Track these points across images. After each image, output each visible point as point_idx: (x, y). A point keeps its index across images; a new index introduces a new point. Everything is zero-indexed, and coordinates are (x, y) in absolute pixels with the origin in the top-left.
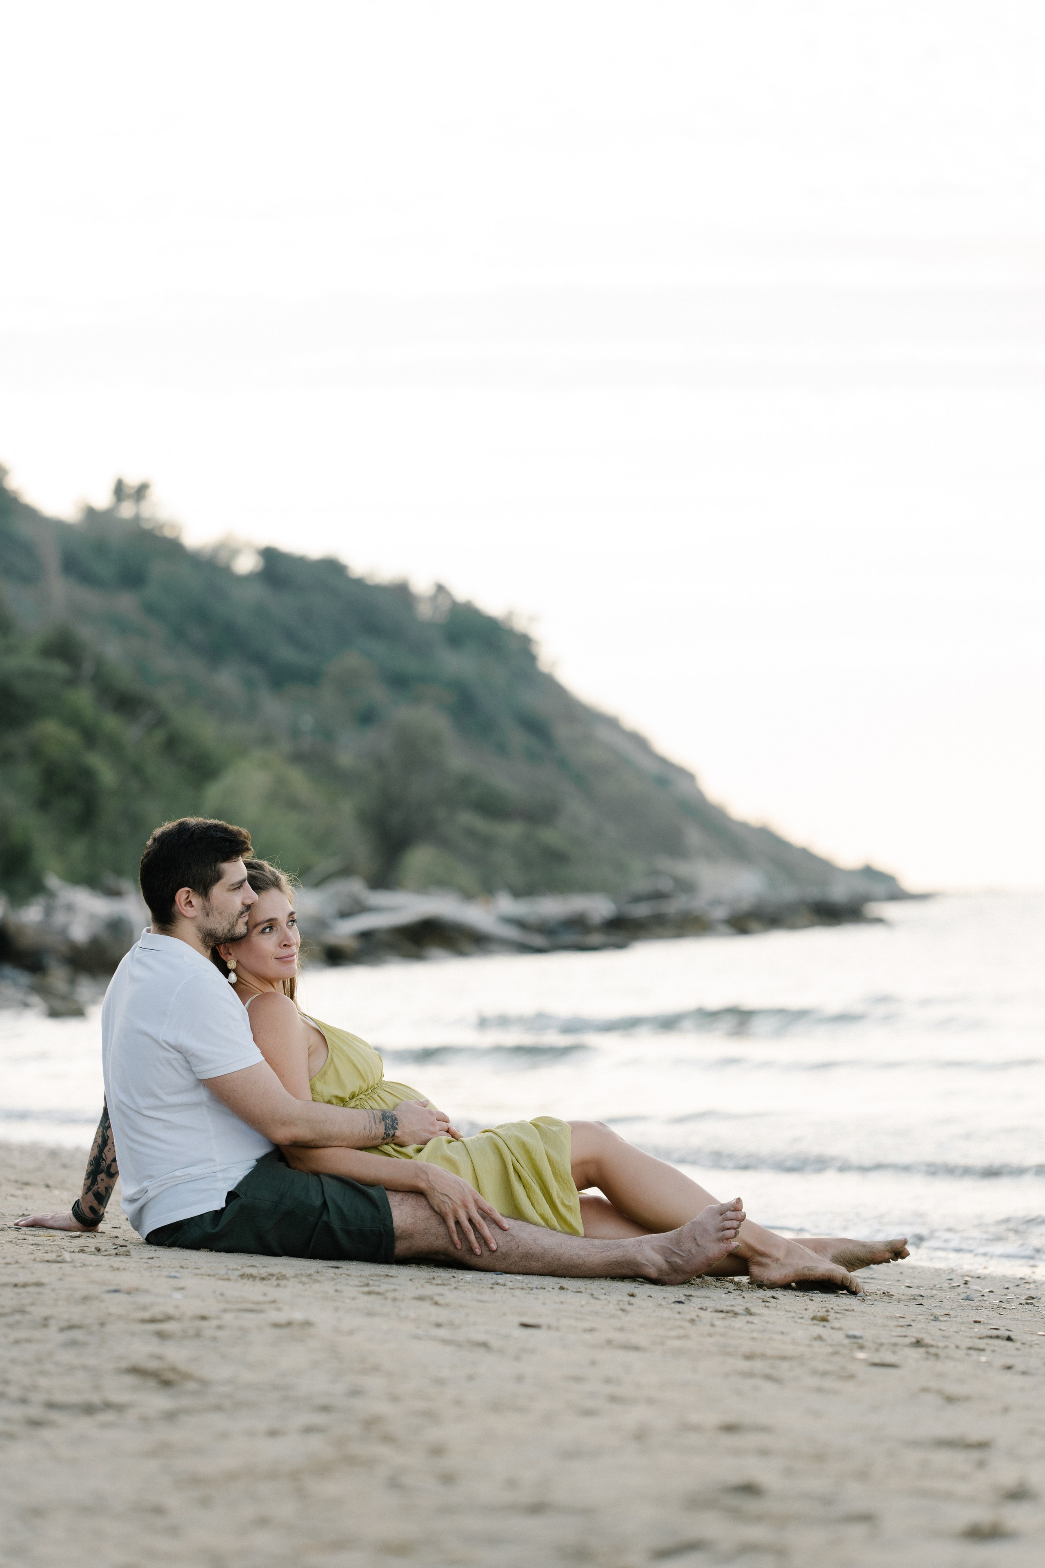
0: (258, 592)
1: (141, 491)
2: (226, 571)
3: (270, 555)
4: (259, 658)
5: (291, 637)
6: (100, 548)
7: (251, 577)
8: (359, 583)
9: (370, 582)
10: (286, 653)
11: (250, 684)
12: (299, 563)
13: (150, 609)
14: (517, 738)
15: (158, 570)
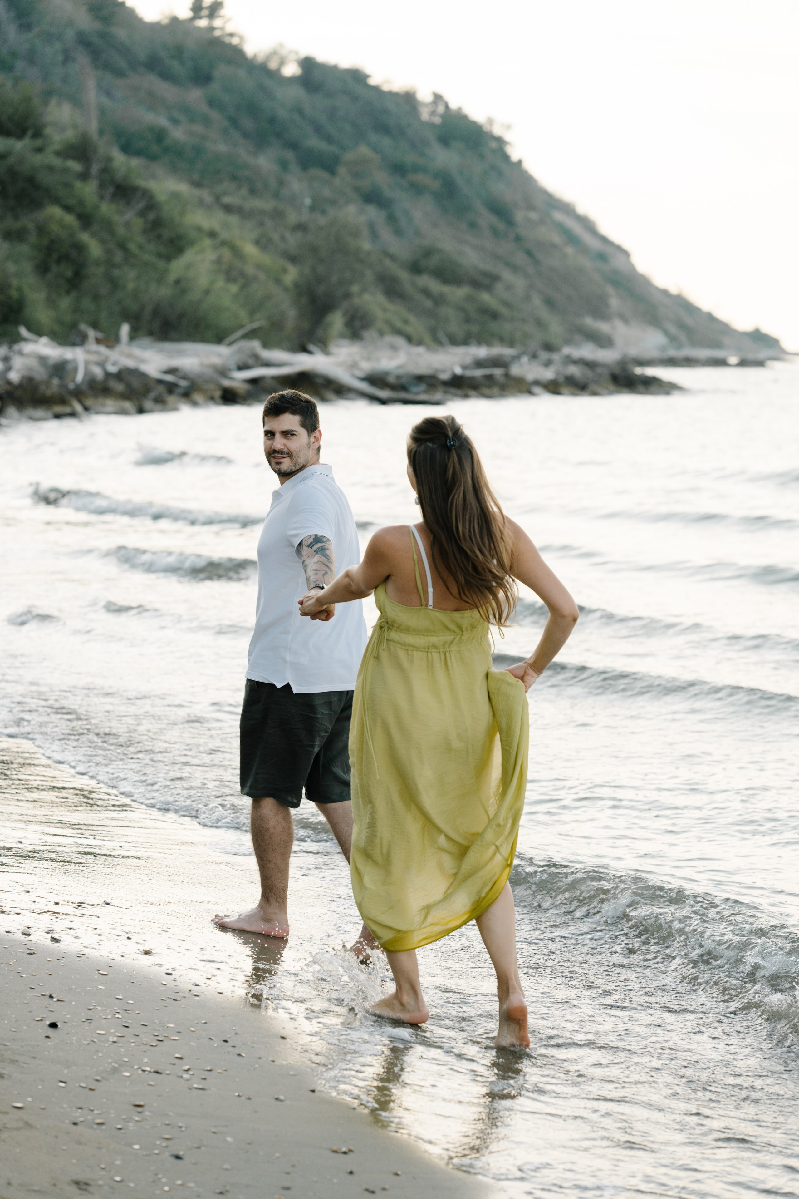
0: (297, 93)
1: (214, 10)
2: (275, 75)
3: (308, 64)
4: (294, 146)
5: (318, 129)
6: (178, 52)
7: (292, 80)
8: (376, 89)
9: (386, 88)
10: (314, 142)
11: (284, 165)
12: (332, 70)
13: (212, 103)
14: (486, 218)
15: (221, 71)
